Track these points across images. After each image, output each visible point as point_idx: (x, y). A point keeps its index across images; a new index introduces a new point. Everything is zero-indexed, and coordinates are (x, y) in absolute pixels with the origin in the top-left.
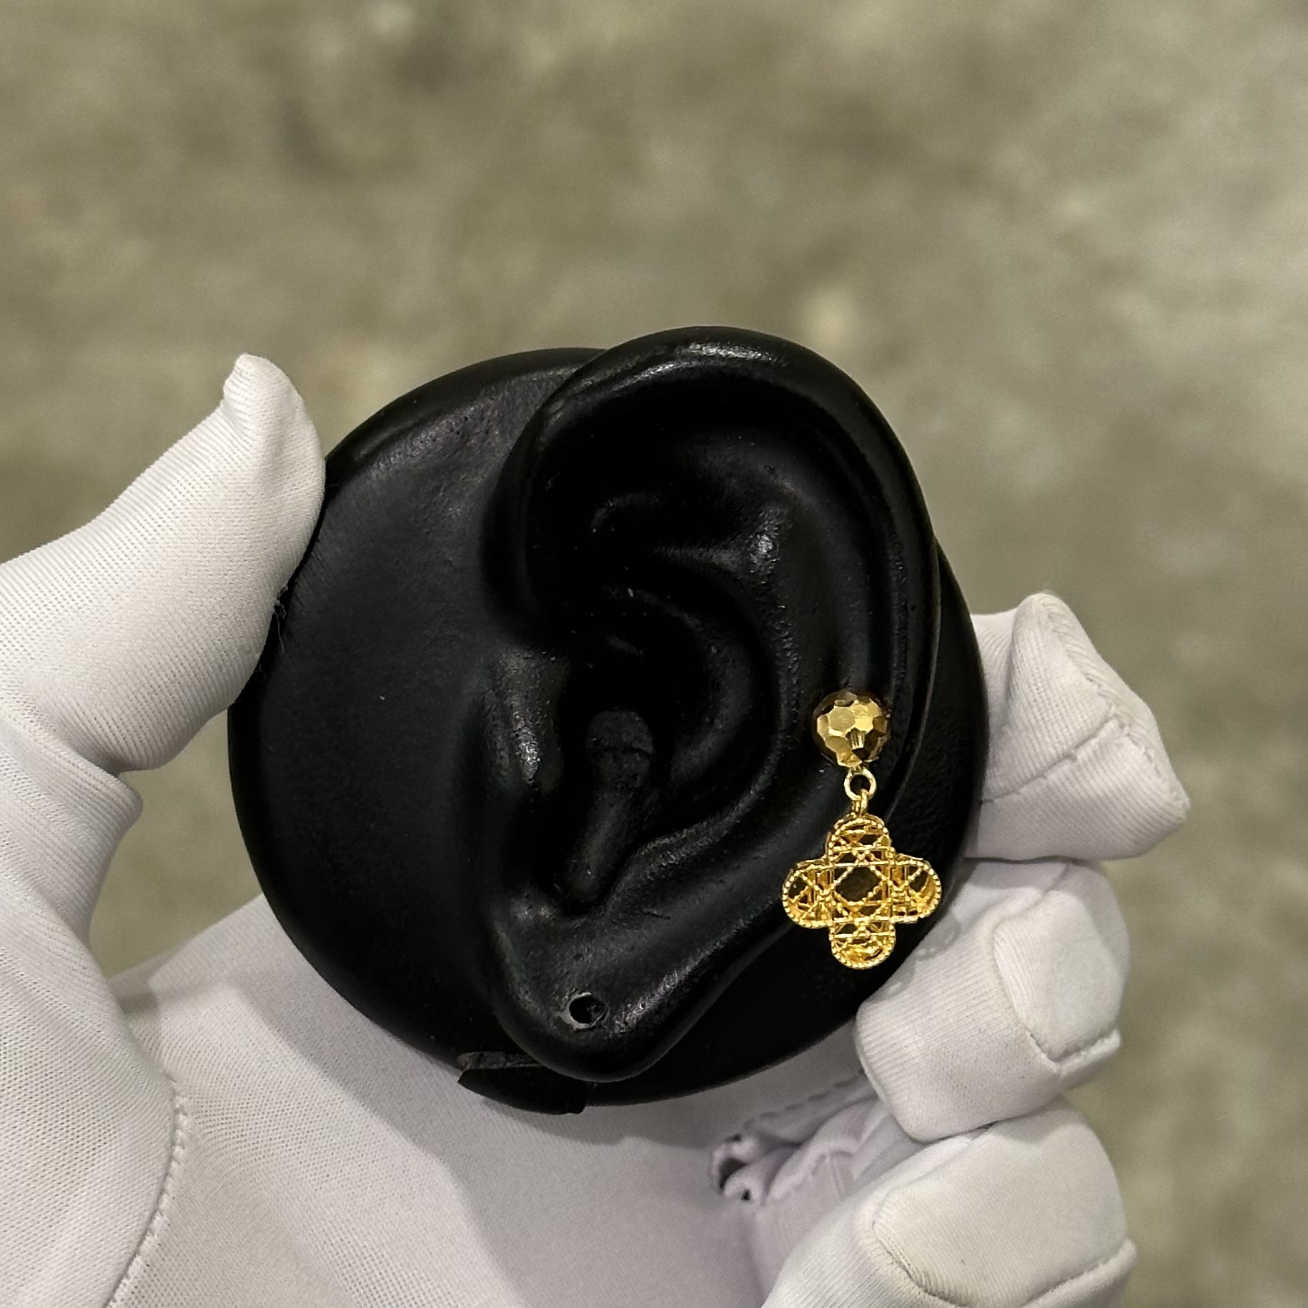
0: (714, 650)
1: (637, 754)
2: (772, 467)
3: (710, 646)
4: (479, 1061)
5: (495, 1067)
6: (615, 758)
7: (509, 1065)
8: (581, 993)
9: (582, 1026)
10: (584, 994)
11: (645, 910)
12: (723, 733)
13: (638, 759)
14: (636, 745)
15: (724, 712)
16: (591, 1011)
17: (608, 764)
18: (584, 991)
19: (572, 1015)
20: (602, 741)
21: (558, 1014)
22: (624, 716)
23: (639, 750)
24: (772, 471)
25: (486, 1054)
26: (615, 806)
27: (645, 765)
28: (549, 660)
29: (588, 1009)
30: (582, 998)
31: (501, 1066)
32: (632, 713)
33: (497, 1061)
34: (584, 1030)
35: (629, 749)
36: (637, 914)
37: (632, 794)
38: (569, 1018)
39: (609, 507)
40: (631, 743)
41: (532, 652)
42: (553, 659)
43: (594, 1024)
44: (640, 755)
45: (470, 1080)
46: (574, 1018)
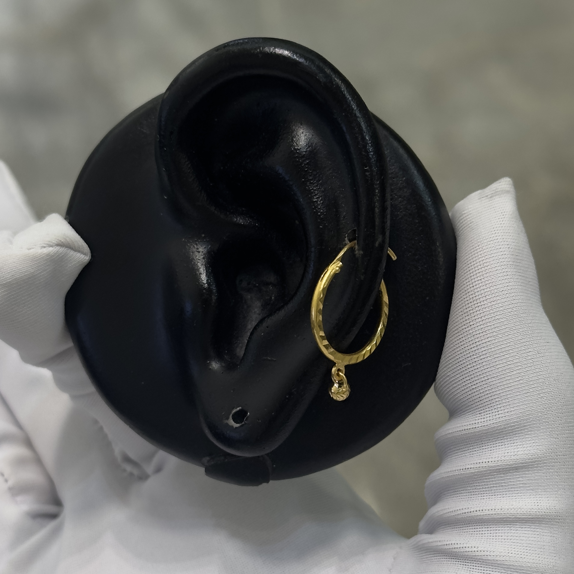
4: (210, 461)
6: (260, 290)
8: (236, 408)
9: (238, 425)
10: (238, 409)
18: (238, 407)
19: (233, 421)
20: (252, 282)
21: (226, 421)
23: (271, 283)
30: (238, 411)
34: (239, 427)
36: (259, 361)
38: (231, 422)
43: (243, 423)
44: (271, 286)
46: (235, 422)
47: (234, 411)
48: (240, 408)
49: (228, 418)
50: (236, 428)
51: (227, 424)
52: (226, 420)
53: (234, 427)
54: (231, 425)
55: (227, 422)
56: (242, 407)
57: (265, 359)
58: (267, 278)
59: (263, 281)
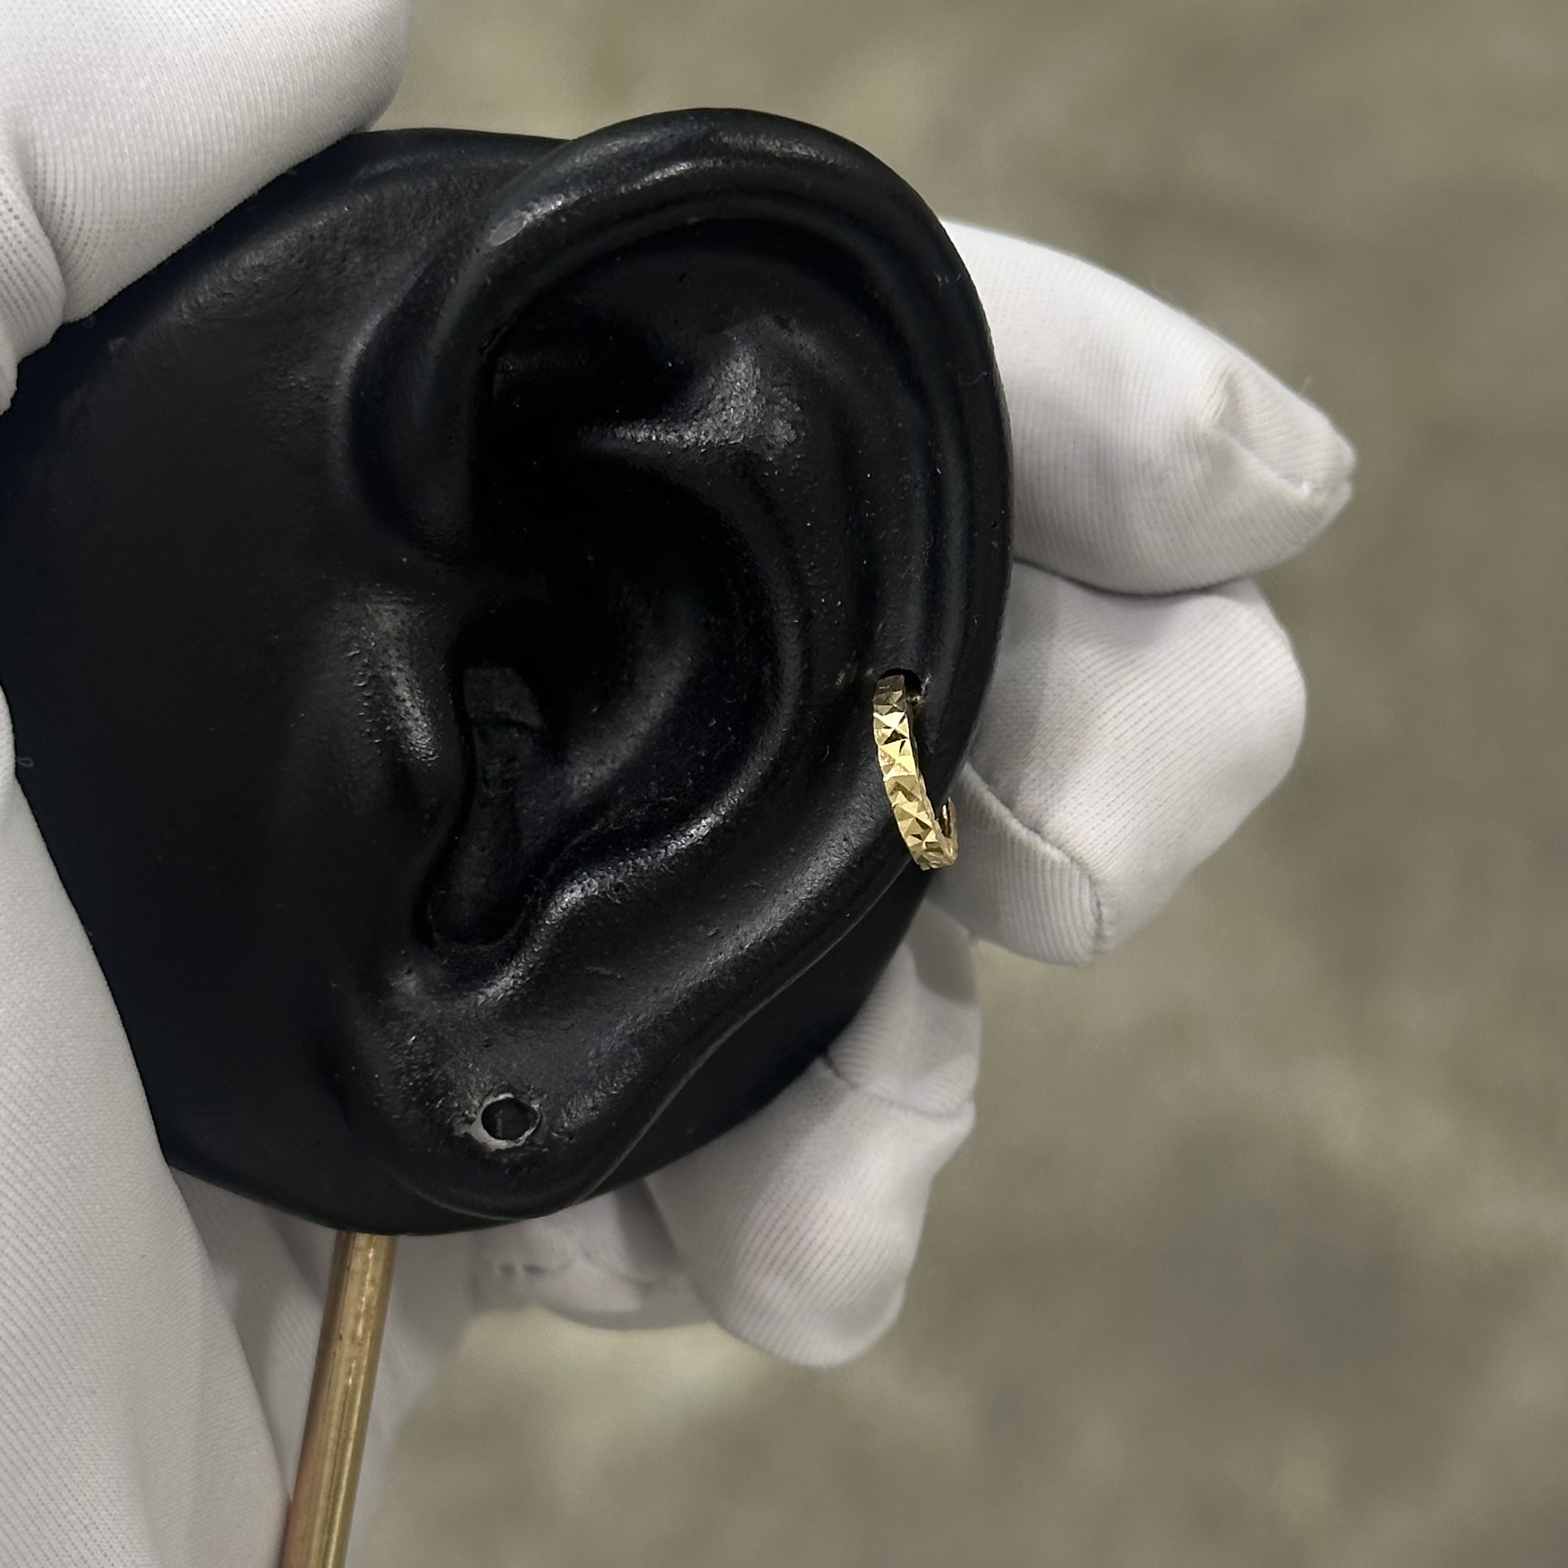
47: (491, 1100)
48: (510, 1095)
49: (470, 1121)
50: (499, 1151)
51: (468, 1137)
52: (467, 1126)
53: (493, 1149)
54: (480, 1141)
55: (469, 1131)
56: (513, 1093)
57: (597, 972)
58: (512, 706)
59: (502, 712)
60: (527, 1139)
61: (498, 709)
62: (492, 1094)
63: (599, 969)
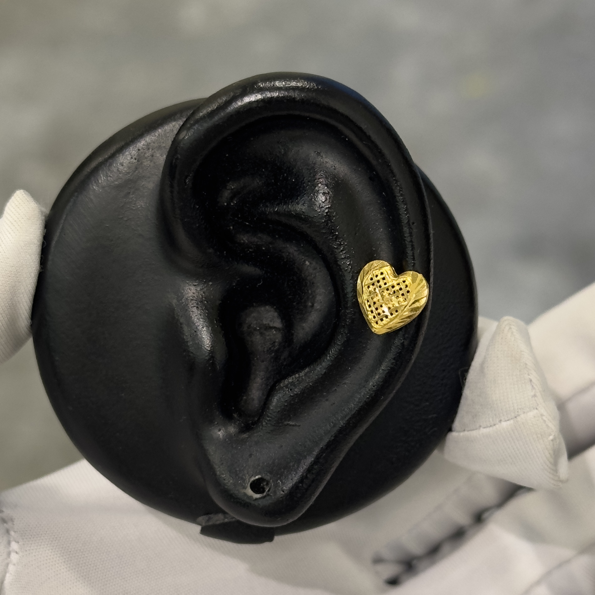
0: (307, 263)
1: (274, 330)
2: (319, 151)
3: (305, 261)
4: (208, 520)
5: (218, 522)
6: (261, 334)
7: (226, 520)
8: (255, 477)
9: (258, 496)
10: (257, 477)
11: (286, 423)
12: (320, 311)
13: (275, 332)
14: (271, 325)
15: (319, 298)
16: (264, 485)
17: (257, 339)
18: (257, 475)
19: (252, 490)
20: (252, 325)
22: (263, 309)
23: (275, 328)
24: (319, 154)
25: (212, 516)
26: (265, 363)
27: (278, 337)
28: (209, 284)
29: (262, 485)
30: (257, 479)
31: (222, 521)
32: (267, 307)
33: (219, 519)
34: (260, 498)
35: (269, 328)
36: (280, 426)
37: (273, 354)
38: (250, 492)
39: (232, 189)
40: (269, 324)
41: (197, 281)
42: (211, 283)
43: (265, 494)
44: (275, 331)
45: (206, 531)
46: (254, 492)
47: (253, 479)
49: (245, 488)
50: (256, 499)
51: (245, 494)
52: (244, 490)
53: (254, 498)
54: (249, 495)
55: (245, 492)
56: (261, 475)
57: (288, 424)
58: (271, 321)
59: (266, 324)
60: (266, 493)
61: (265, 322)
62: (253, 477)
63: (289, 422)
